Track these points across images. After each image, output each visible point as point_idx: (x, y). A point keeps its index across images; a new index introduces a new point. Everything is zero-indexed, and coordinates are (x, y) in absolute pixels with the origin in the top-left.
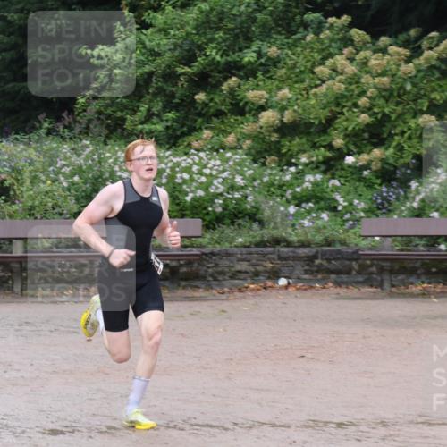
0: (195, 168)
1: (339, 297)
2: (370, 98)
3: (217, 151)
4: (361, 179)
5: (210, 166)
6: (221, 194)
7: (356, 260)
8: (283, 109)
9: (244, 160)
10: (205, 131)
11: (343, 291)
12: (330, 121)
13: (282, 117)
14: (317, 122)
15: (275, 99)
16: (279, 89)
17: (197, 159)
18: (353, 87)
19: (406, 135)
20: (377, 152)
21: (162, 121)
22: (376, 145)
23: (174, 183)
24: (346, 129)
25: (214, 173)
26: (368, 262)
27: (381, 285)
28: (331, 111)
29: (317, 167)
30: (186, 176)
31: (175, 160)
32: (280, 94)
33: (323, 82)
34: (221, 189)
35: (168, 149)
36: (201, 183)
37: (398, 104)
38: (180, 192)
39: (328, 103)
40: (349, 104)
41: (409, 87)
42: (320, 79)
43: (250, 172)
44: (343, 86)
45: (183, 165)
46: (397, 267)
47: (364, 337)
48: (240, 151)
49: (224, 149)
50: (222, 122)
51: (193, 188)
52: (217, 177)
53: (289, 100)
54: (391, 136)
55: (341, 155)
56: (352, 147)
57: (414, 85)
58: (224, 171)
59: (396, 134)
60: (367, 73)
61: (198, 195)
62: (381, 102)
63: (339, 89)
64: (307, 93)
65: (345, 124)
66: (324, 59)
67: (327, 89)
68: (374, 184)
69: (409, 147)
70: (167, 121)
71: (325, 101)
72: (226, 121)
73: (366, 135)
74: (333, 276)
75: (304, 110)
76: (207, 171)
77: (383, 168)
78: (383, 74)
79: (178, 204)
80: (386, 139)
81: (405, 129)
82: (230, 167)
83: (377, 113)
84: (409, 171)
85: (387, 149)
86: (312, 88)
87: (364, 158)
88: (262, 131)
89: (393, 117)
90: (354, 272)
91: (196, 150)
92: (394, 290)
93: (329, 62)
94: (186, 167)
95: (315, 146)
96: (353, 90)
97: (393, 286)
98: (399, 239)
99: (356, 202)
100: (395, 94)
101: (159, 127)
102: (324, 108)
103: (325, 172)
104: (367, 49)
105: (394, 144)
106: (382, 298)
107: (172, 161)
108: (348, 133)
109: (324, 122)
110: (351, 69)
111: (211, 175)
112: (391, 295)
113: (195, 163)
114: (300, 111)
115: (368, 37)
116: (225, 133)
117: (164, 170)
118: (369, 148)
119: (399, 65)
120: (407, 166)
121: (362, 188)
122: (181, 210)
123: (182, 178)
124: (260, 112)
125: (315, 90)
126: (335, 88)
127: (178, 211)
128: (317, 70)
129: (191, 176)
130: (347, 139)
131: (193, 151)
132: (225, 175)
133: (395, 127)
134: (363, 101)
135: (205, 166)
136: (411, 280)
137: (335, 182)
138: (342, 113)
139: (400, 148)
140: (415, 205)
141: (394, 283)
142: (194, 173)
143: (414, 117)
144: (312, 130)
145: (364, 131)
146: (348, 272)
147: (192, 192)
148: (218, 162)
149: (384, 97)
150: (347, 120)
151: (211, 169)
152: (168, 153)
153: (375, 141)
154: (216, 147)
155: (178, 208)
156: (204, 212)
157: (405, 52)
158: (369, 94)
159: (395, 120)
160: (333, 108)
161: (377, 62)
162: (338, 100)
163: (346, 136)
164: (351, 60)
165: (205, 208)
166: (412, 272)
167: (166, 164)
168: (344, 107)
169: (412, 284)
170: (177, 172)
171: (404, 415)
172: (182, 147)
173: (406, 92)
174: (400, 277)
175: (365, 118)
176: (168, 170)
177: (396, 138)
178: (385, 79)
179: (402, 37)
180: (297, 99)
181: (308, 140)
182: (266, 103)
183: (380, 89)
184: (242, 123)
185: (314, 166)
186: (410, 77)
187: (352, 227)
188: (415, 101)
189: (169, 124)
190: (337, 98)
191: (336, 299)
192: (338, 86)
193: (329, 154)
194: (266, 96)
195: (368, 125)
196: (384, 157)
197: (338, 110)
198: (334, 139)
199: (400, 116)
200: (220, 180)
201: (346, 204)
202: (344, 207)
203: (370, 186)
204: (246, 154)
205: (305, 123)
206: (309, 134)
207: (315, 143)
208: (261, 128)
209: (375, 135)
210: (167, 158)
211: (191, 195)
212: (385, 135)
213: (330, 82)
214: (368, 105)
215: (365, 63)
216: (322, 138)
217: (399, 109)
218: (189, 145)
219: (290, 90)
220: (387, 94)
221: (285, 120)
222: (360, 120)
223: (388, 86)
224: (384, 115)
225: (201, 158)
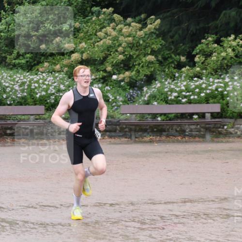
0: (41, 81)
1: (111, 143)
2: (124, 48)
3: (51, 73)
4: (120, 86)
5: (48, 80)
6: (54, 94)
7: (119, 125)
8: (82, 53)
9: (64, 77)
10: (45, 63)
11: (113, 140)
12: (105, 58)
13: (82, 56)
14: (99, 59)
15: (78, 48)
16: (80, 43)
17: (41, 77)
18: (115, 42)
19: (141, 65)
20: (127, 74)
21: (24, 58)
22: (127, 70)
23: (31, 88)
24: (113, 62)
25: (50, 83)
26: (124, 126)
27: (130, 137)
28: (105, 54)
29: (99, 81)
30: (37, 85)
31: (31, 77)
32: (81, 45)
33: (101, 40)
34: (54, 91)
35: (28, 72)
36: (44, 88)
37: (137, 50)
38: (34, 93)
39: (104, 49)
40: (114, 50)
41: (141, 42)
42: (99, 38)
43: (67, 83)
44: (110, 42)
45: (35, 79)
46: (138, 129)
47: (123, 162)
48: (62, 73)
49: (55, 72)
50: (54, 59)
51: (40, 91)
52: (51, 86)
53: (85, 48)
54: (134, 66)
55: (110, 75)
56: (115, 71)
57: (144, 41)
58: (55, 82)
59: (136, 65)
60: (122, 35)
61: (42, 94)
62: (129, 49)
63: (109, 43)
64: (94, 45)
65: (112, 60)
66: (102, 28)
67: (103, 43)
68: (126, 89)
69: (142, 71)
70: (27, 58)
71: (102, 49)
72: (55, 58)
73: (122, 65)
74: (108, 133)
75: (93, 53)
76: (47, 83)
77: (130, 81)
78: (129, 36)
79: (33, 99)
80: (131, 67)
81: (141, 62)
82: (58, 80)
83: (127, 55)
84: (142, 83)
85: (132, 72)
86: (96, 43)
87: (121, 76)
88: (73, 63)
89: (135, 56)
90: (118, 131)
91: (41, 72)
92: (137, 139)
93: (104, 30)
94: (36, 81)
95: (98, 70)
96: (115, 44)
97: (136, 138)
98: (139, 115)
99: (118, 97)
100: (135, 45)
101: (23, 61)
102: (102, 52)
103: (103, 83)
104: (122, 24)
105: (135, 69)
106: (131, 144)
107: (29, 78)
108: (113, 64)
109: (102, 59)
110: (114, 33)
111: (48, 84)
112: (135, 142)
113: (40, 79)
114: (90, 53)
115: (122, 18)
116: (55, 64)
117: (26, 82)
118: (123, 71)
119: (136, 32)
120: (142, 80)
121: (121, 91)
122: (34, 101)
123: (34, 86)
124: (71, 54)
125: (97, 44)
126: (107, 42)
127: (33, 102)
128: (98, 34)
129: (39, 85)
130: (113, 67)
131: (39, 73)
132: (55, 84)
133: (136, 61)
134: (120, 49)
135: (46, 80)
136: (145, 134)
137: (108, 88)
138: (111, 55)
139: (138, 72)
140: (146, 99)
141: (137, 136)
142: (40, 83)
143: (144, 57)
144: (96, 63)
145: (121, 63)
146: (115, 131)
147: (40, 93)
148: (52, 78)
149: (130, 47)
150: (113, 58)
151: (49, 81)
152: (28, 74)
153: (126, 68)
154: (51, 71)
155: (33, 100)
156: (46, 102)
157: (139, 25)
158: (123, 45)
159: (136, 58)
160: (106, 52)
161: (126, 30)
162: (109, 48)
163: (113, 66)
164: (114, 29)
165: (46, 101)
166: (145, 131)
167: (27, 79)
168: (111, 52)
169: (145, 136)
170: (32, 83)
171: (142, 199)
172: (34, 71)
173: (140, 45)
174: (139, 133)
175: (121, 57)
176: (28, 82)
177: (136, 66)
178: (130, 39)
179: (137, 18)
180: (89, 48)
181: (94, 68)
182: (74, 50)
183: (128, 44)
184: (63, 59)
185: (98, 80)
186: (142, 38)
187: (116, 109)
188: (145, 49)
189: (28, 60)
190: (108, 47)
191: (110, 144)
192: (108, 42)
193: (105, 74)
194: (74, 46)
195: (123, 60)
196: (131, 76)
197: (109, 53)
198: (106, 67)
199: (138, 56)
200: (53, 87)
201: (113, 98)
202: (113, 100)
203: (125, 90)
204: (65, 74)
205: (93, 60)
206: (95, 64)
207: (98, 69)
208: (72, 62)
209: (126, 65)
210: (27, 76)
211: (39, 94)
212: (131, 65)
213: (104, 40)
214: (122, 51)
215: (121, 30)
216: (101, 67)
217: (137, 53)
218: (38, 70)
219: (86, 43)
220: (131, 46)
221: (84, 58)
222: (119, 58)
223: (132, 42)
224: (130, 55)
225: (44, 77)
